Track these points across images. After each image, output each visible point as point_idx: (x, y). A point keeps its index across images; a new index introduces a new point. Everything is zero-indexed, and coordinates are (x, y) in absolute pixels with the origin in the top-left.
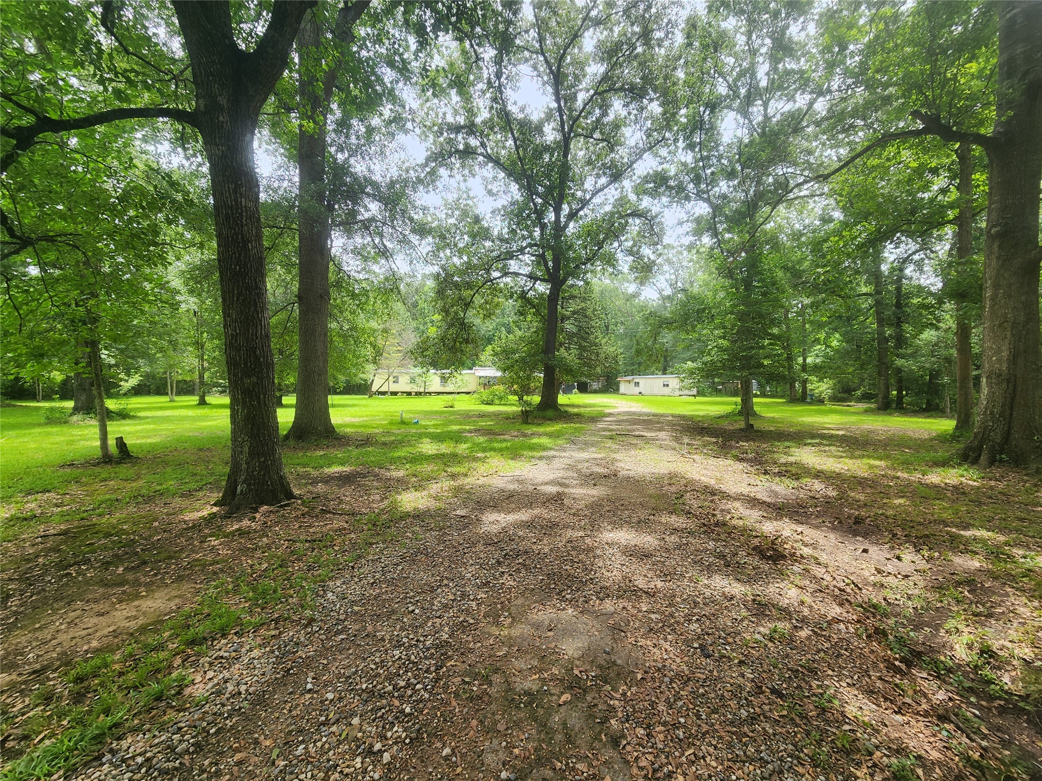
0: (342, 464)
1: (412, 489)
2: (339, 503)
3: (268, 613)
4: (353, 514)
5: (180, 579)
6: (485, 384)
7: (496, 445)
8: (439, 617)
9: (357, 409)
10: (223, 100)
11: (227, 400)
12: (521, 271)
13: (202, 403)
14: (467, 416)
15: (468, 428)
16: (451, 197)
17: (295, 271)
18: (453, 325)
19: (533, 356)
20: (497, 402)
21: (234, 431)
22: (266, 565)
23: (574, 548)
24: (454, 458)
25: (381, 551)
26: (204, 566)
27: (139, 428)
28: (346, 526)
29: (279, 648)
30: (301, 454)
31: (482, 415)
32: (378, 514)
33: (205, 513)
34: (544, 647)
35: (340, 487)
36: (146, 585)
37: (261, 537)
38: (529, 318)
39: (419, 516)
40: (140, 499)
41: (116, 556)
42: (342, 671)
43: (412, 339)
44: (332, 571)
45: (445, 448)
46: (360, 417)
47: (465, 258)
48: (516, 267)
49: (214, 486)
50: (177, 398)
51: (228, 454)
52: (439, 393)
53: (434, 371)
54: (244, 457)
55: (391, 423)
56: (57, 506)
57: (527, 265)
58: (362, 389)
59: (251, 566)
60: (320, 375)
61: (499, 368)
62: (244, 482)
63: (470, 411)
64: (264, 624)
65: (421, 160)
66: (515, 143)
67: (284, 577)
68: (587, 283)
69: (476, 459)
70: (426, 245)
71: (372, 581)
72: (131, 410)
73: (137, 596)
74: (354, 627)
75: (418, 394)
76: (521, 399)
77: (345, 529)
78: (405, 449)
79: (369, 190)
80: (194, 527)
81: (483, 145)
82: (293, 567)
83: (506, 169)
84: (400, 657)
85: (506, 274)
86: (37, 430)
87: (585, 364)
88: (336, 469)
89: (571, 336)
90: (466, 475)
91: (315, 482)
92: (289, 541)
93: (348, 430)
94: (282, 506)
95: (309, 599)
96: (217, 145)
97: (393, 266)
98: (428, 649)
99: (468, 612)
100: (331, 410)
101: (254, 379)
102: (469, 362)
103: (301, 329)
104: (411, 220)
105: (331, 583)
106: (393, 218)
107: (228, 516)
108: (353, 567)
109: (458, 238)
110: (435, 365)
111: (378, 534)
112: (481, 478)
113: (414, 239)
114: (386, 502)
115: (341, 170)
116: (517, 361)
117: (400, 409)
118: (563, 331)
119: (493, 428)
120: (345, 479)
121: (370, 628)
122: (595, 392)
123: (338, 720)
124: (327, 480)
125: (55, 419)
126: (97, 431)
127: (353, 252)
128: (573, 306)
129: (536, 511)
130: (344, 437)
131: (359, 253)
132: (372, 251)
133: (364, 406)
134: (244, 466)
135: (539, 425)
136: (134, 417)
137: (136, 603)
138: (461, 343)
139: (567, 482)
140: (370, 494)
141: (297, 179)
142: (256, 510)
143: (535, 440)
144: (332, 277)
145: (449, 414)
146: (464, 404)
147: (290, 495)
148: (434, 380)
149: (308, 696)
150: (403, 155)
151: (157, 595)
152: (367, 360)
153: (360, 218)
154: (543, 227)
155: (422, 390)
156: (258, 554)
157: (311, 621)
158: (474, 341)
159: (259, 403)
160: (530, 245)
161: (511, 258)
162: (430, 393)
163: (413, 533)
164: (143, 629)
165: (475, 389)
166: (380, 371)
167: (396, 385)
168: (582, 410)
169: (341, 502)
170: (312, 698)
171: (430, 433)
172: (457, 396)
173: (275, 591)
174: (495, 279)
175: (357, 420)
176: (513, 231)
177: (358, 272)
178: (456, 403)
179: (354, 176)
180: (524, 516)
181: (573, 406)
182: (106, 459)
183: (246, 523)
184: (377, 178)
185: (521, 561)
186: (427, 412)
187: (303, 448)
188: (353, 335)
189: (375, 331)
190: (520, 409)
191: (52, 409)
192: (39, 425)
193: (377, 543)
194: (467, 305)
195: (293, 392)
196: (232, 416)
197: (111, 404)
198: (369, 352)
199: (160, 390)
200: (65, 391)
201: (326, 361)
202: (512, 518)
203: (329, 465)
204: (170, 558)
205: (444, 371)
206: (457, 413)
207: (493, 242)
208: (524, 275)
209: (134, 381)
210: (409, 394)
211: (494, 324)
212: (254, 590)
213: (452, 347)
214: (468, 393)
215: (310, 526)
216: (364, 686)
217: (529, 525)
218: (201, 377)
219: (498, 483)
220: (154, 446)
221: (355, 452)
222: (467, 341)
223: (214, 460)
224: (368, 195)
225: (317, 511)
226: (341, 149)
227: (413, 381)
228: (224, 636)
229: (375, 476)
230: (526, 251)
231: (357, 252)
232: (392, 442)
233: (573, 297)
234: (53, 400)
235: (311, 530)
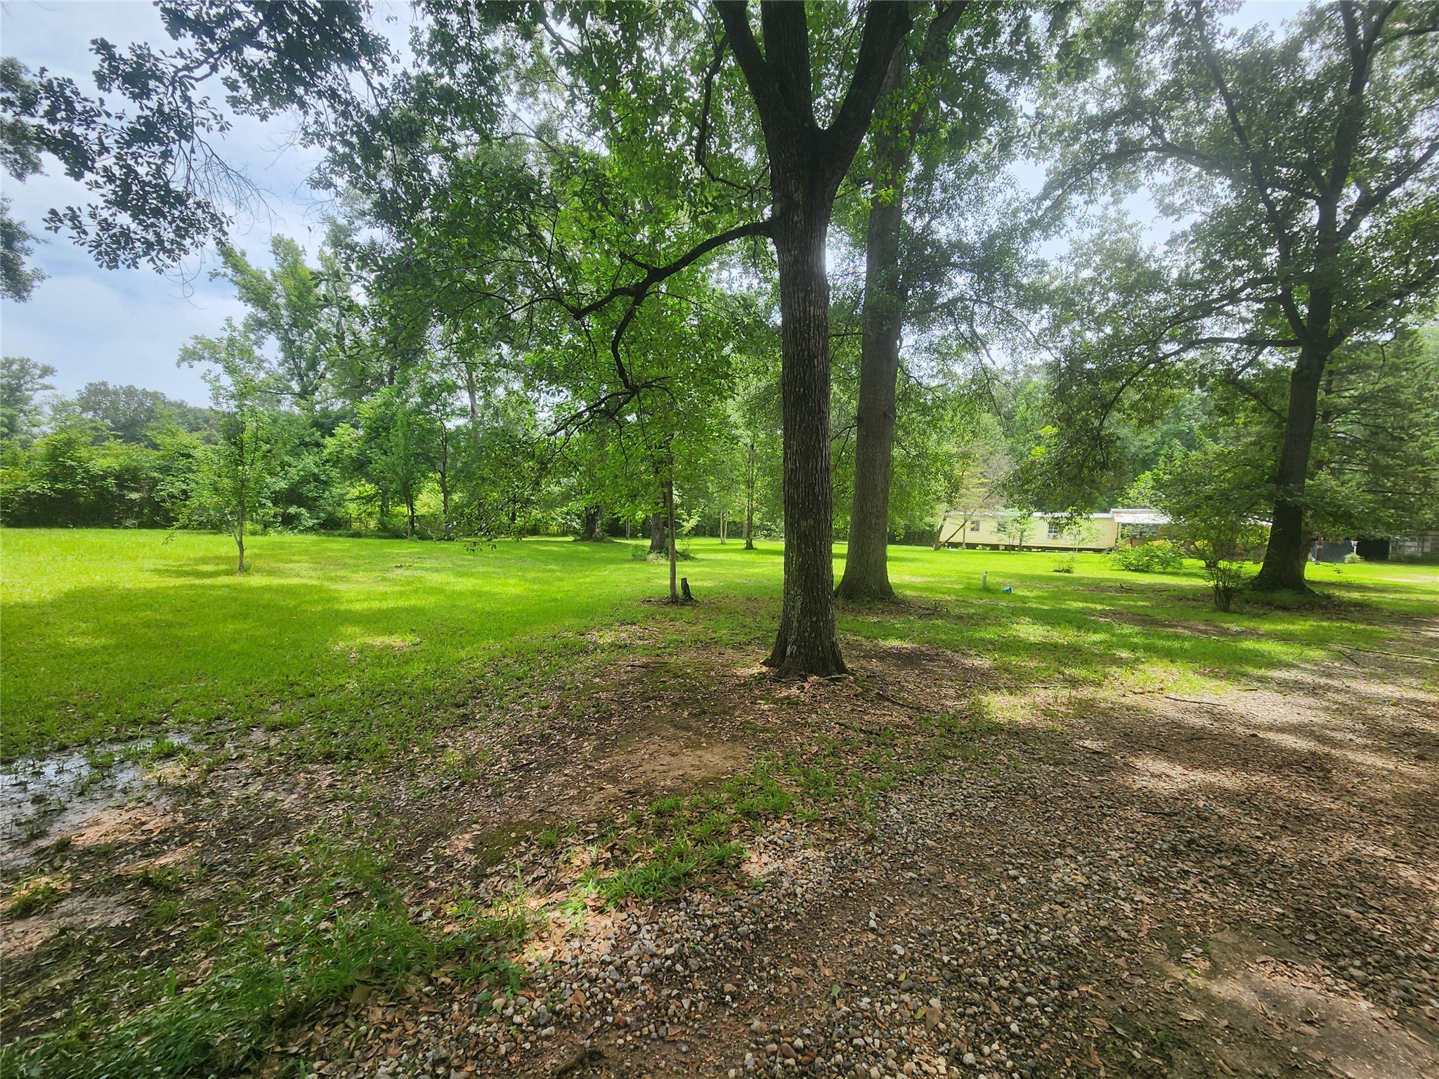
0: (901, 638)
1: (1004, 691)
2: (900, 691)
3: (821, 809)
4: (918, 709)
5: (734, 739)
6: (1134, 537)
7: (1161, 643)
8: (1061, 904)
9: (919, 564)
10: (798, 197)
11: (781, 545)
12: (1227, 335)
13: (749, 547)
14: (1096, 589)
15: (1099, 607)
16: (1086, 235)
17: (855, 386)
18: (1079, 440)
19: (1248, 487)
20: (1158, 568)
21: (787, 582)
22: (815, 749)
23: (1364, 877)
24: (1075, 654)
25: (962, 771)
26: (755, 730)
27: (698, 570)
28: (910, 723)
29: (835, 857)
30: (850, 618)
31: (1126, 589)
32: (954, 717)
33: (755, 670)
34: (1295, 1049)
35: (900, 668)
36: (708, 736)
37: (810, 712)
38: (1241, 418)
39: (1015, 733)
40: (699, 645)
41: (682, 698)
42: (914, 923)
43: (1004, 467)
44: (894, 779)
45: (1063, 636)
46: (923, 576)
47: (1108, 330)
48: (1216, 328)
49: (762, 641)
50: (728, 541)
51: (778, 607)
52: (1044, 549)
53: (1039, 514)
54: (796, 613)
55: (968, 588)
56: (640, 638)
57: (1244, 321)
58: (925, 537)
59: (801, 745)
60: (878, 518)
61: (1165, 510)
62: (794, 643)
63: (1103, 580)
64: (816, 820)
65: (1037, 190)
66: (1229, 104)
67: (837, 769)
68: (1403, 334)
69: (1119, 662)
70: (1038, 321)
71: (950, 811)
72: (692, 551)
73: (699, 746)
74: (928, 869)
75: (1010, 548)
76: (1211, 565)
77: (908, 727)
78: (992, 629)
79: (955, 258)
80: (745, 684)
81: (1157, 131)
82: (847, 760)
83: (1205, 158)
84: (998, 941)
85: (1190, 345)
86: (627, 565)
87: (1386, 503)
88: (893, 643)
89: (1348, 448)
90: (1099, 685)
91: (868, 656)
92: (841, 725)
93: (908, 593)
94: (832, 680)
95: (867, 808)
96: (789, 251)
97: (986, 360)
98: (1044, 948)
99: (1115, 914)
100: (889, 564)
101: (811, 522)
102: (1102, 500)
103: (858, 459)
104: (1019, 286)
105: (895, 797)
106: (989, 290)
107: (776, 680)
108: (922, 783)
109: (1097, 298)
110: (1040, 505)
111: (956, 746)
112: (1129, 694)
113: (1020, 315)
114: (965, 702)
115: (921, 241)
116: (1209, 498)
117: (982, 569)
118: (1327, 437)
119: (1150, 612)
120: (907, 659)
121: (950, 878)
122: (1412, 561)
123: (911, 989)
124: (884, 655)
125: (639, 557)
126: (668, 570)
127: (927, 350)
128: (1358, 386)
129: (1260, 779)
130: (903, 602)
131: (935, 350)
132: (955, 343)
133: (929, 561)
134: (795, 624)
135: (1257, 616)
136: (693, 559)
137: (699, 753)
138: (1091, 469)
139: (1338, 735)
140: (941, 686)
141: (863, 269)
142: (805, 679)
143: (1249, 644)
144: (899, 389)
145: (1064, 584)
146: (1091, 568)
147: (842, 669)
148: (1038, 528)
149: (872, 936)
150: (1010, 193)
151: (716, 750)
152: (939, 498)
153: (940, 301)
154: (1287, 243)
155: (1016, 542)
156: (807, 732)
157: (871, 839)
158: (1117, 466)
159: (815, 550)
160: (1253, 283)
161: (1207, 313)
162: (1029, 548)
163: (1010, 757)
164: (705, 782)
165: (1112, 544)
166: (952, 513)
167: (974, 533)
168: (1373, 597)
169: (902, 689)
170: (876, 940)
171: (1031, 609)
172: (1077, 555)
173: (828, 784)
174: (1167, 356)
175: (919, 580)
176: (1214, 266)
177: (933, 376)
178: (1075, 565)
179: (935, 245)
180: (1228, 780)
181: (1349, 586)
182: (674, 600)
183: (794, 691)
184: (971, 238)
185: (1226, 862)
186: (1026, 576)
187: (853, 610)
188: (921, 464)
189: (951, 456)
190: (1212, 584)
191: (636, 547)
192: (628, 561)
193: (954, 758)
194: (1107, 406)
195: (844, 539)
196: (787, 565)
197: (679, 545)
198: (940, 485)
199: (713, 533)
200: (645, 530)
201: (886, 499)
202: (1198, 776)
203: (886, 637)
204: (725, 713)
205: (1057, 515)
206: (1079, 582)
207: (1167, 291)
208: (1234, 341)
209: (693, 522)
210: (995, 547)
211: (1158, 435)
212: (806, 775)
213: (1075, 477)
214: (1099, 551)
215: (864, 712)
216: (946, 959)
217: (1245, 801)
218: (750, 518)
219: (1163, 708)
220: (709, 589)
221: (918, 624)
222: (1103, 466)
223: (762, 612)
224: (955, 265)
225: (873, 694)
226: (920, 213)
227: (1002, 528)
228: (777, 818)
229: (947, 661)
230: (1243, 295)
231: (932, 349)
232: (971, 617)
233: (1360, 368)
234: (637, 538)
235: (866, 718)
